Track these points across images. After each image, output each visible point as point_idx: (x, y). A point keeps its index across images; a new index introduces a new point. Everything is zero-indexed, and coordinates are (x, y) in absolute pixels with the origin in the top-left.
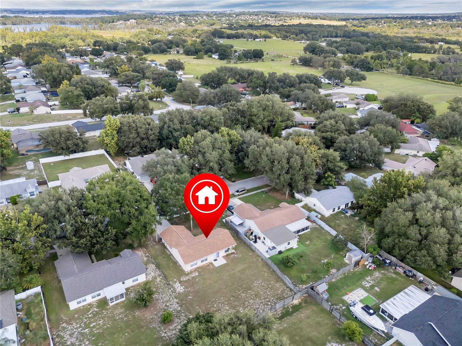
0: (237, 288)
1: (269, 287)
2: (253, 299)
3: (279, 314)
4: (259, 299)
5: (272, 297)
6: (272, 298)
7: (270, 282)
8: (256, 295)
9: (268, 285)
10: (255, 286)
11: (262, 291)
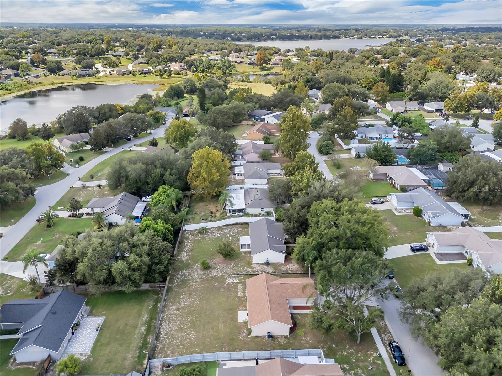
0: (200, 317)
1: (181, 345)
2: (180, 325)
3: (150, 339)
4: (176, 330)
5: (170, 342)
6: (168, 341)
7: (186, 349)
8: (181, 328)
9: (184, 345)
10: (191, 331)
11: (182, 336)
